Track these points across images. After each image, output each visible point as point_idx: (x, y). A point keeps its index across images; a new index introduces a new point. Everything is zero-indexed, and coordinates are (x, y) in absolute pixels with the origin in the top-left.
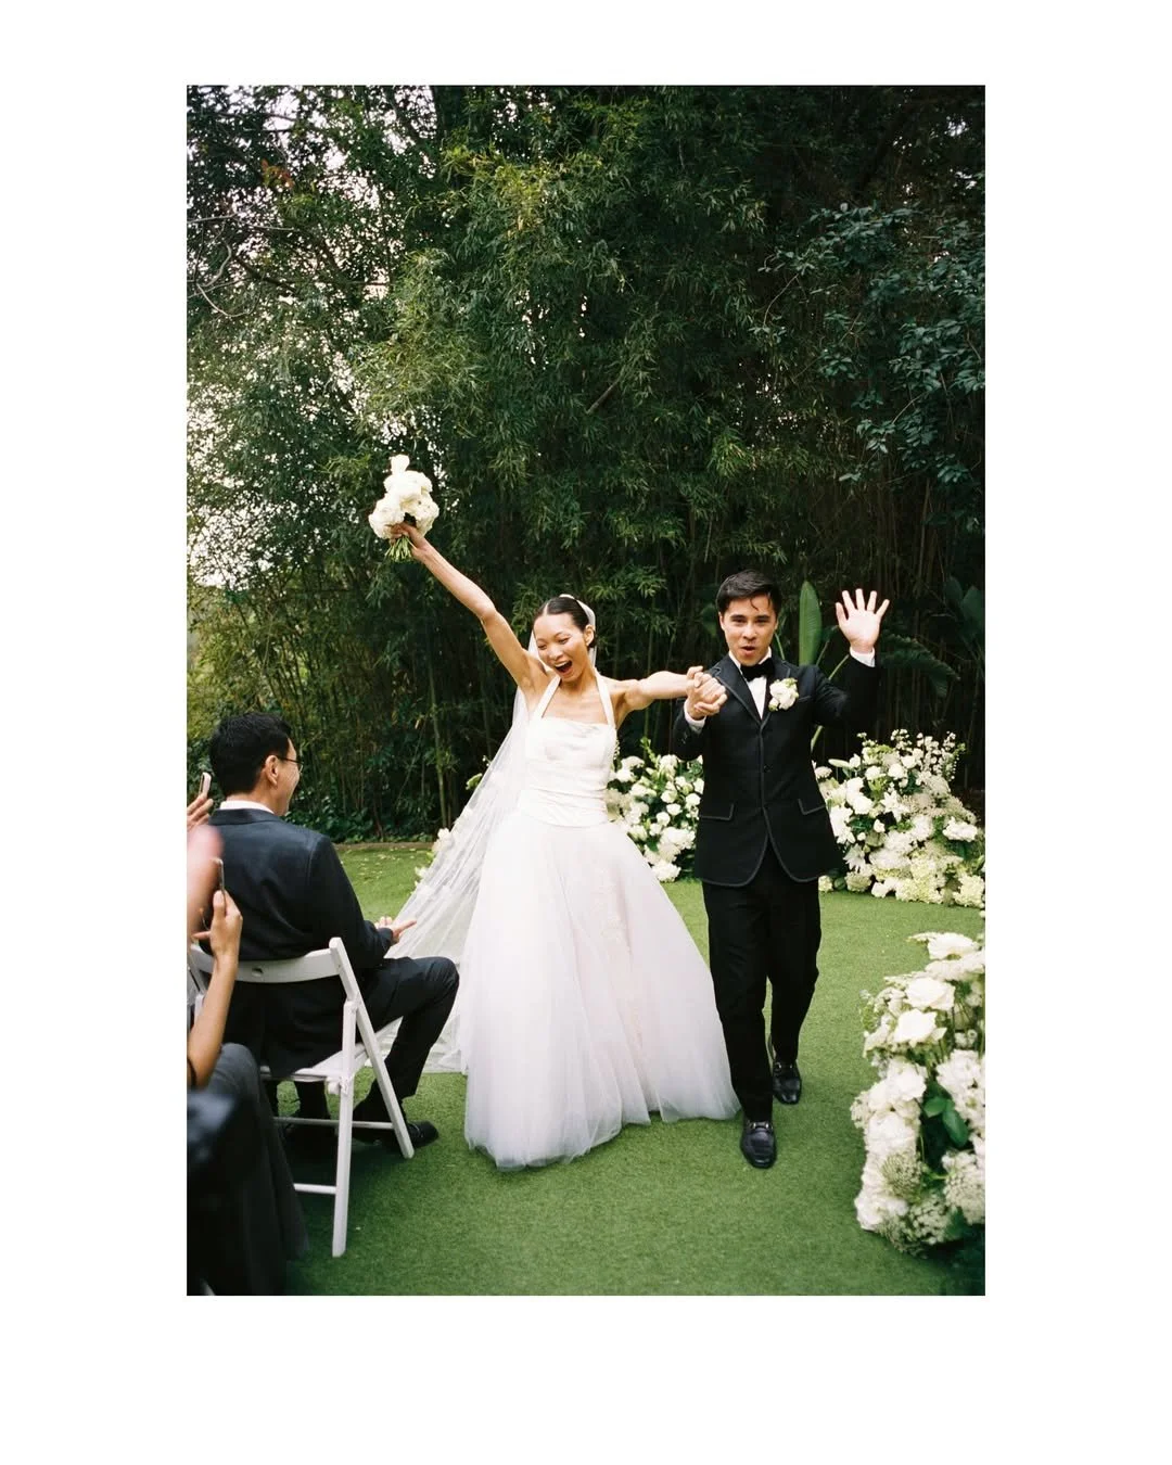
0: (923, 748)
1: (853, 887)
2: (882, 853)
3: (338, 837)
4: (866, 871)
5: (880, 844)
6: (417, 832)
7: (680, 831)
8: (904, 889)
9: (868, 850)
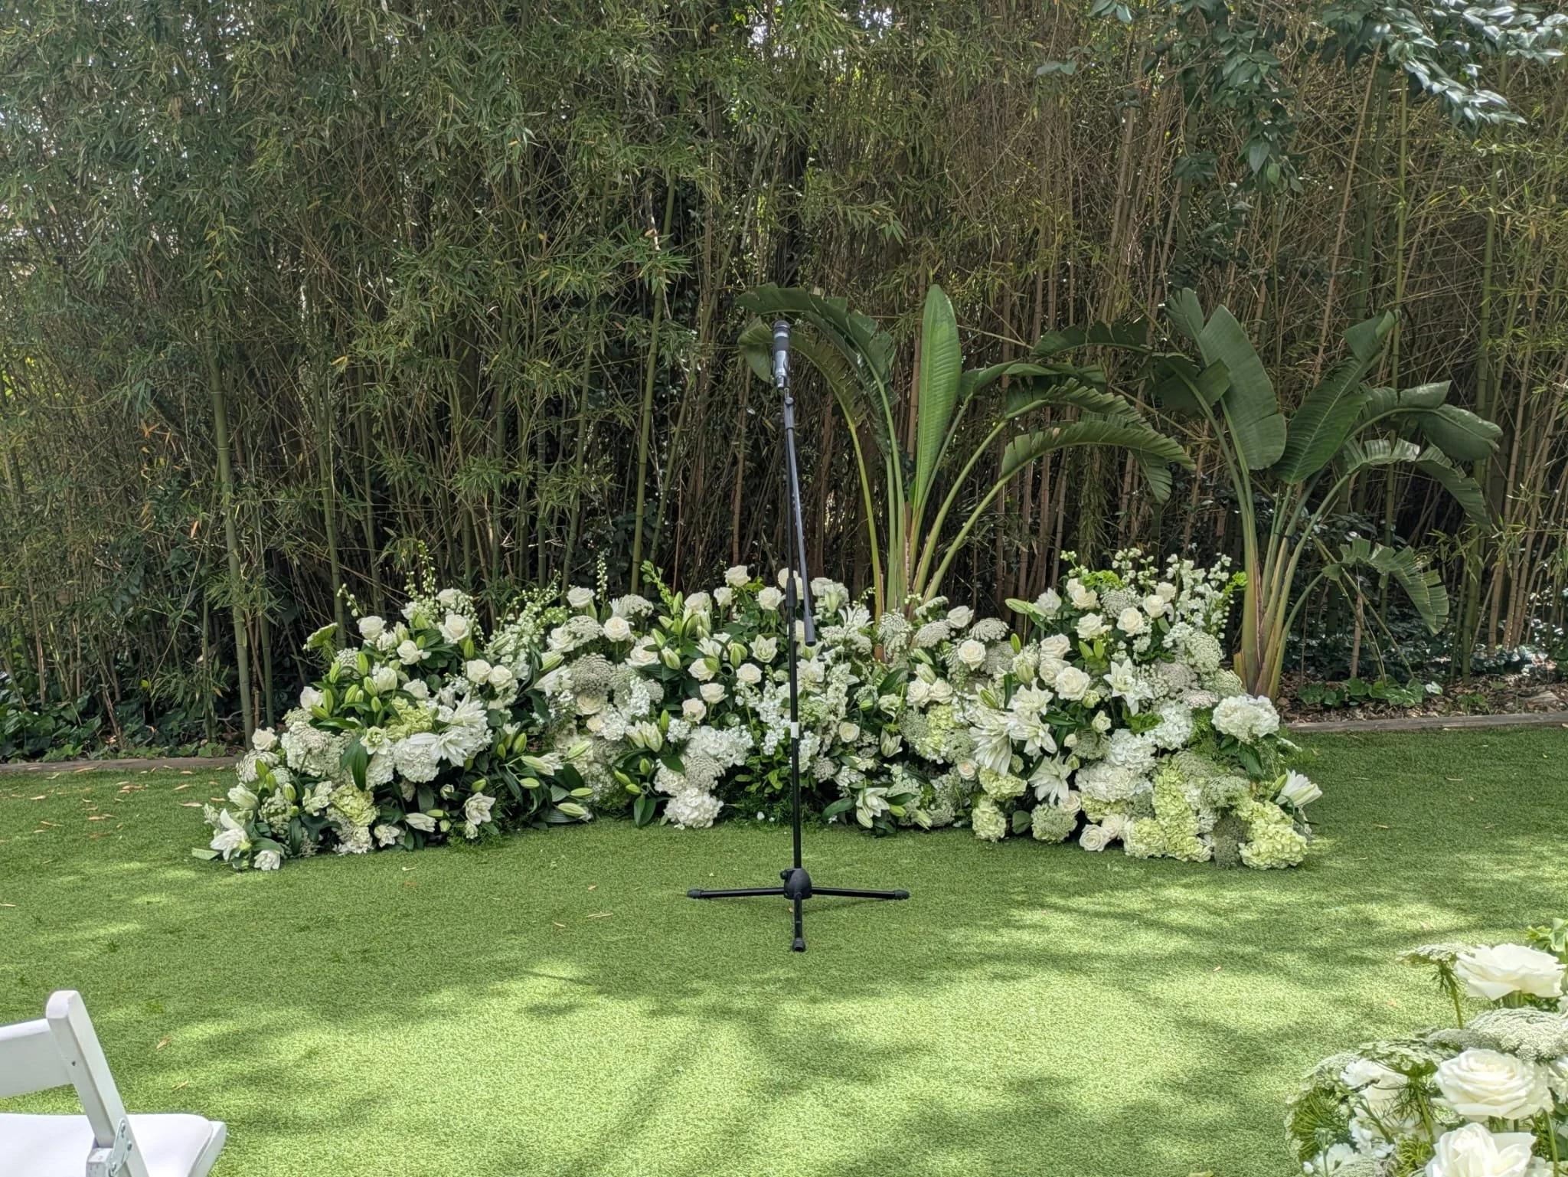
0: (1177, 581)
1: (1045, 831)
2: (1103, 771)
3: (27, 749)
4: (1070, 804)
5: (1099, 755)
6: (191, 736)
7: (724, 733)
8: (1139, 835)
9: (1077, 765)
